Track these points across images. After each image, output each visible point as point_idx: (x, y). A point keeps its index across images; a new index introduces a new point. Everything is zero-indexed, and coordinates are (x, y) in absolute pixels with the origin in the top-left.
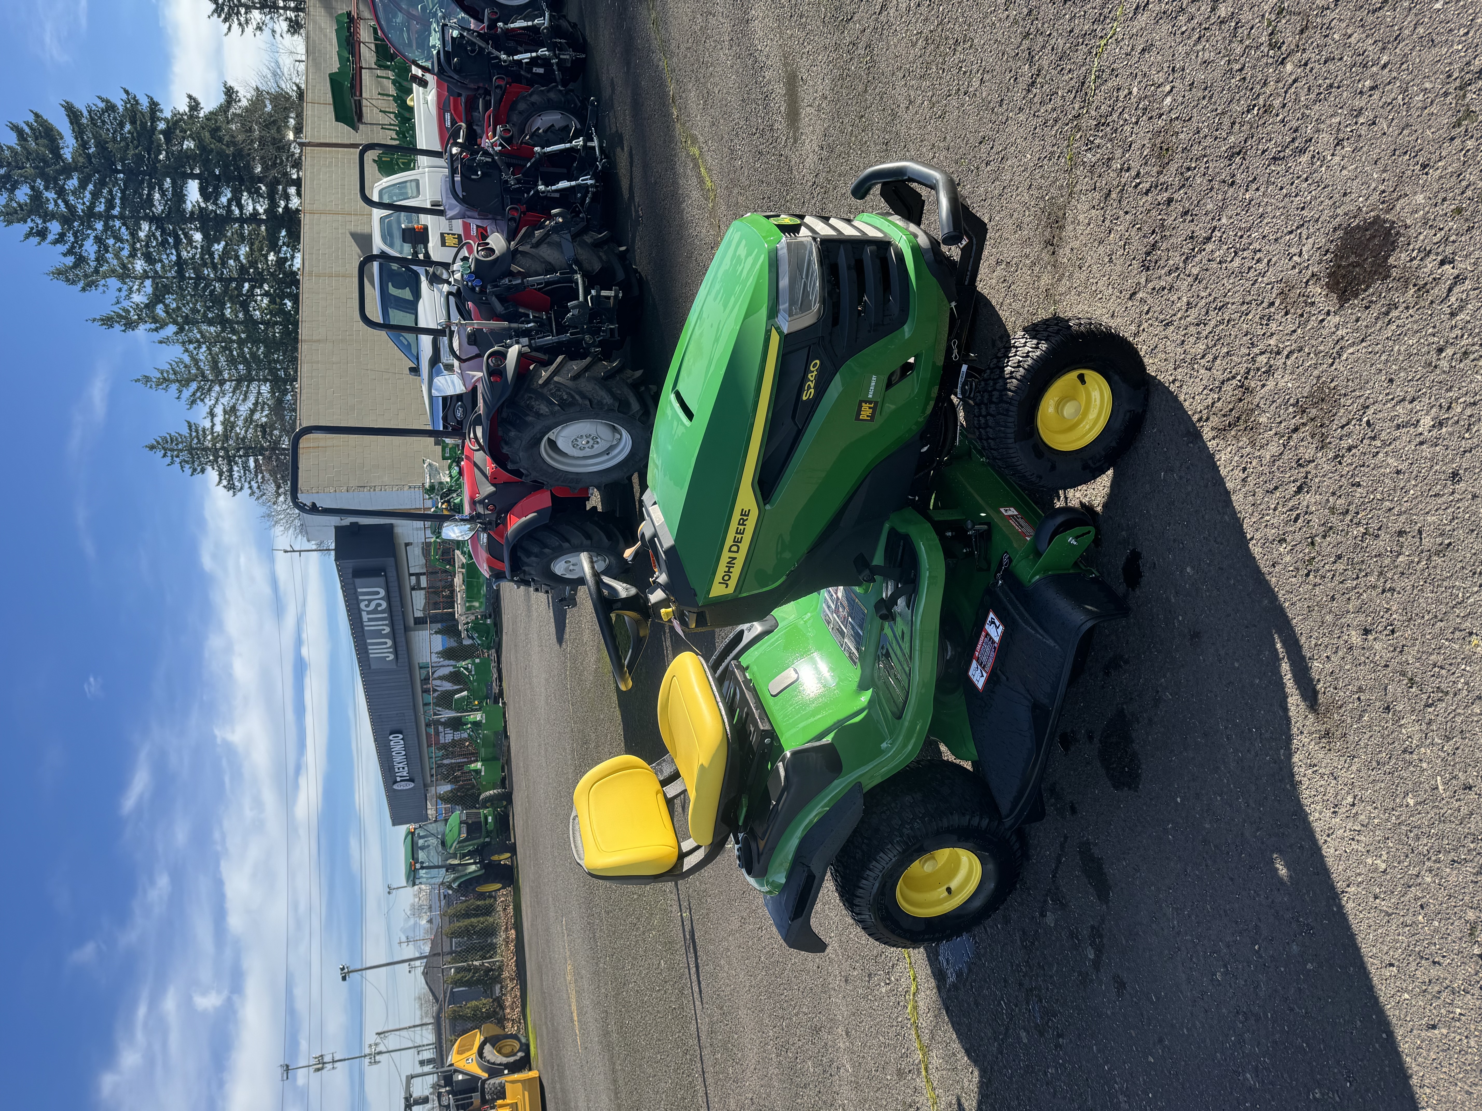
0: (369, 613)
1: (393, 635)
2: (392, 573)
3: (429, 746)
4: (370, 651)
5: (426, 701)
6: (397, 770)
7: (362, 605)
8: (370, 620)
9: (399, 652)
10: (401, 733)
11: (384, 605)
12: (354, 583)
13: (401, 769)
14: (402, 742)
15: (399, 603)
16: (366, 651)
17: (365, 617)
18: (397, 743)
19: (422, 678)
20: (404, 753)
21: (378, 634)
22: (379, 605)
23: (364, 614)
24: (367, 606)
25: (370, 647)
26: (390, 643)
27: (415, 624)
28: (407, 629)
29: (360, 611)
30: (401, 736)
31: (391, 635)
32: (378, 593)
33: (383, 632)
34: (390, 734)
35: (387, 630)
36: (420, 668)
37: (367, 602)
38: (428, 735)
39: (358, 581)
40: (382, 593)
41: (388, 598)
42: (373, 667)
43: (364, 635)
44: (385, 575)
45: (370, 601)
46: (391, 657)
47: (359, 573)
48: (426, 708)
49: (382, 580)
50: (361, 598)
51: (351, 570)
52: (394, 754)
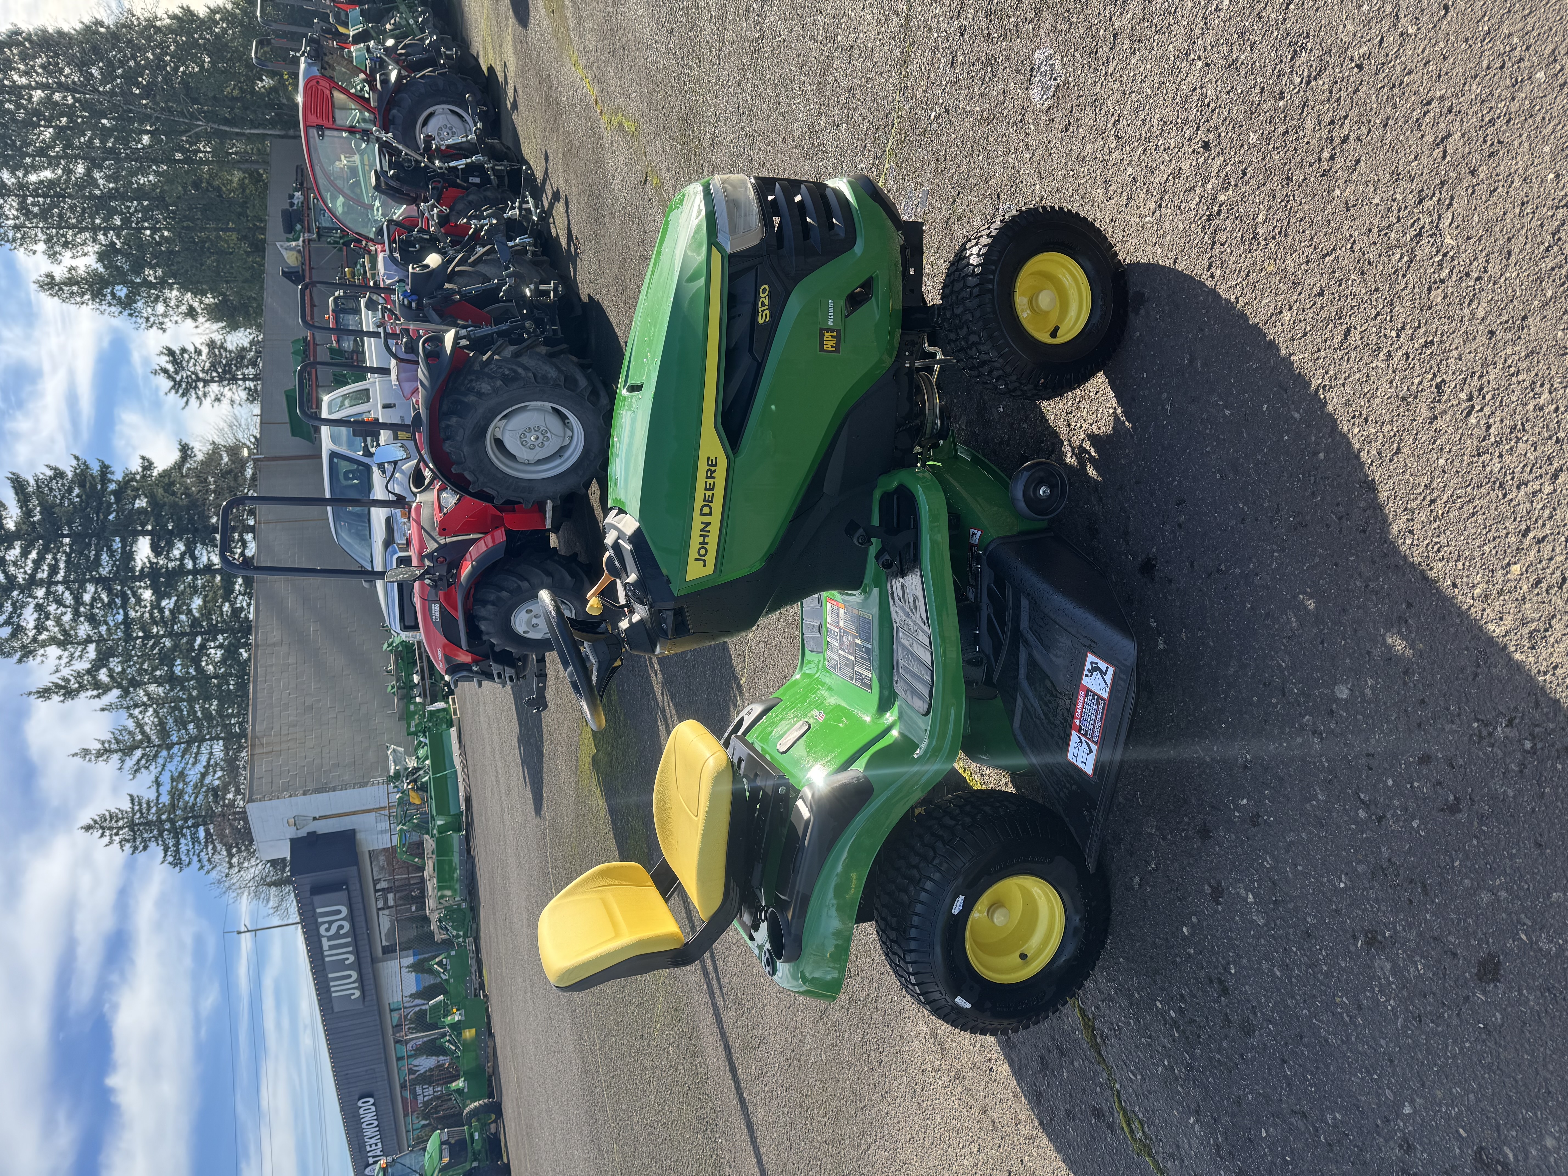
0: (330, 938)
1: (358, 965)
2: (355, 886)
3: (406, 1115)
4: (333, 989)
5: (399, 1055)
6: (368, 1149)
7: (322, 930)
8: (331, 948)
9: (366, 988)
10: (371, 1096)
11: (347, 926)
12: (312, 903)
13: (374, 1147)
14: (373, 1108)
15: (363, 924)
16: (329, 991)
17: (326, 944)
18: (367, 1110)
19: (395, 1023)
20: (376, 1123)
21: (340, 965)
22: (341, 927)
23: (324, 940)
24: (327, 930)
25: (332, 984)
26: (354, 975)
27: (384, 953)
28: (374, 960)
29: (319, 936)
30: (372, 1100)
31: (356, 966)
32: (339, 912)
33: (347, 962)
34: (360, 1099)
35: (352, 958)
36: (391, 1011)
37: (326, 925)
38: (404, 1099)
39: (317, 899)
40: (344, 911)
41: (351, 917)
42: (336, 1010)
43: (324, 969)
44: (347, 888)
45: (331, 923)
46: (357, 993)
47: (318, 889)
48: (400, 1063)
49: (343, 895)
50: (320, 920)
51: (308, 888)
52: (364, 1126)
